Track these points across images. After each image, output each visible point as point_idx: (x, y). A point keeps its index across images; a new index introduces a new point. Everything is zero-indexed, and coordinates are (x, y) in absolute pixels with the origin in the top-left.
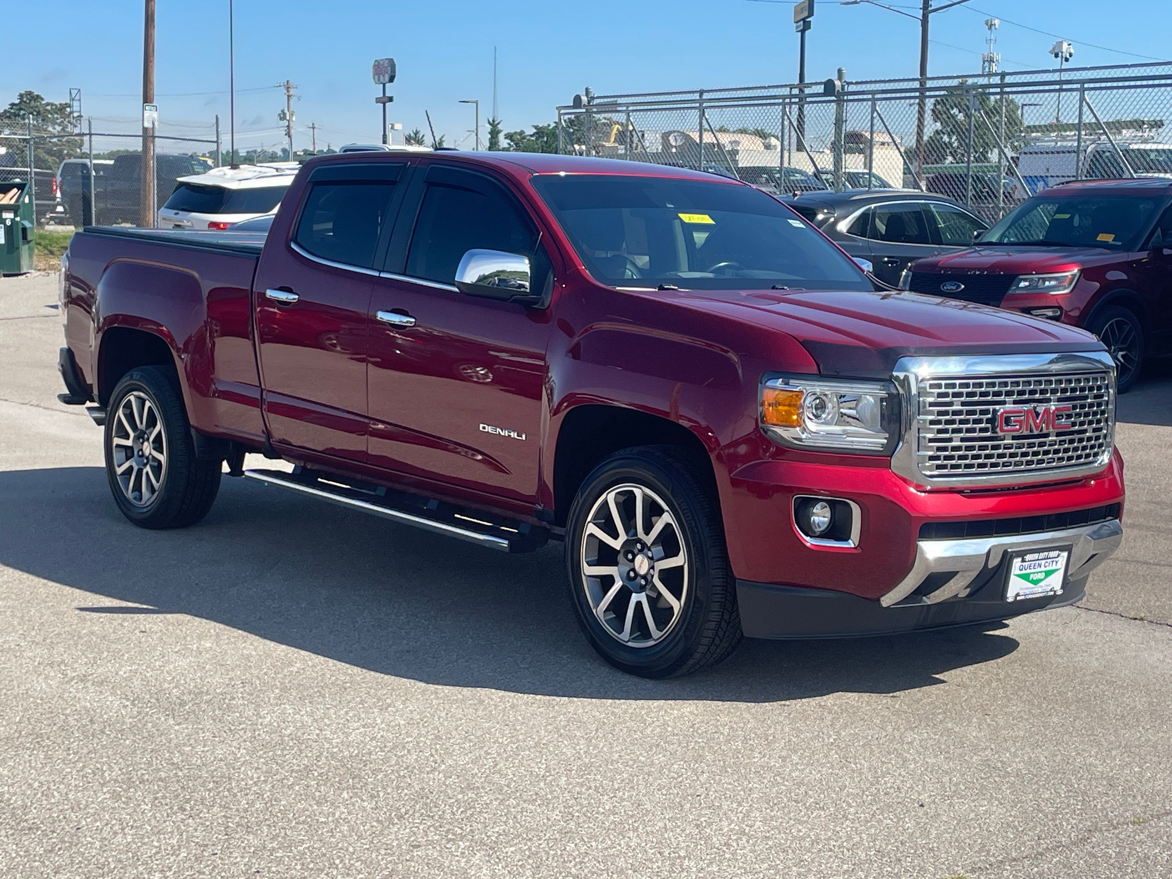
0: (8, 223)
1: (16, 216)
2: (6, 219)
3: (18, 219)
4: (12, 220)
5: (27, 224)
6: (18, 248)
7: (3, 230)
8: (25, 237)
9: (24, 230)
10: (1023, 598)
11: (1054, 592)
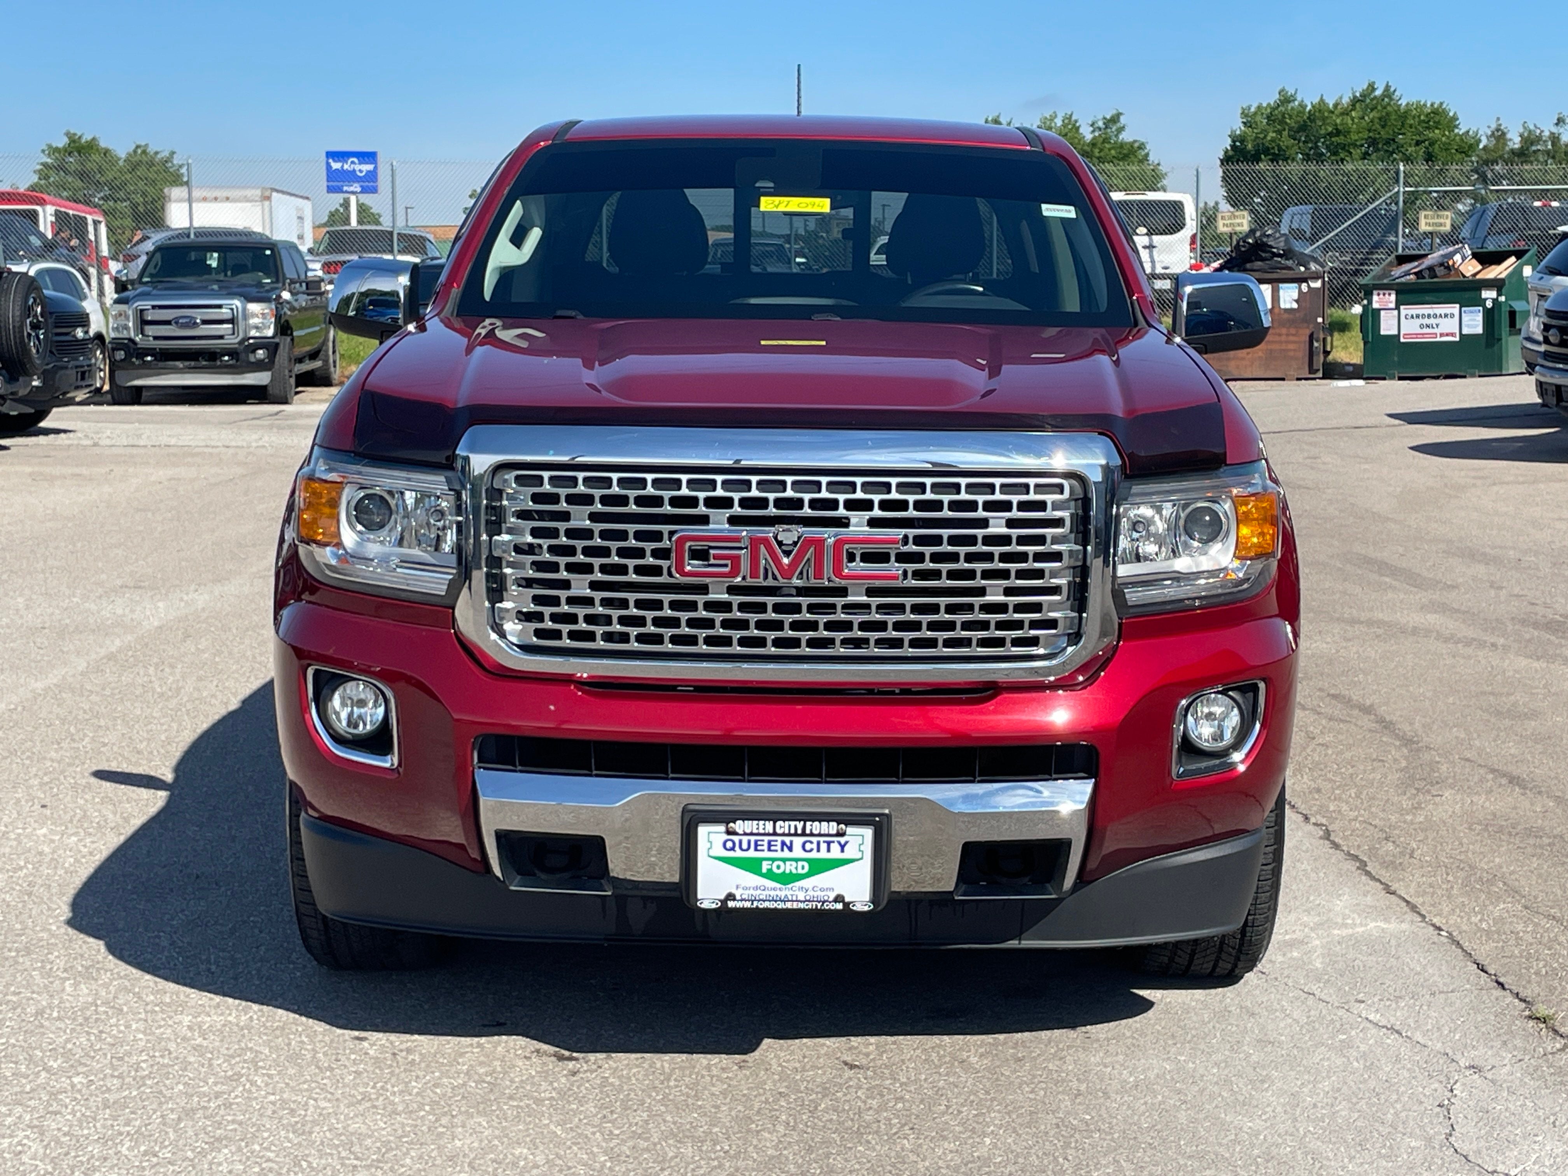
0: (1489, 304)
1: (1499, 294)
2: (1486, 299)
3: (1502, 299)
4: (1495, 301)
5: (1518, 306)
6: (1500, 340)
7: (1481, 314)
8: (1512, 323)
9: (1512, 314)
10: (748, 905)
11: (846, 905)
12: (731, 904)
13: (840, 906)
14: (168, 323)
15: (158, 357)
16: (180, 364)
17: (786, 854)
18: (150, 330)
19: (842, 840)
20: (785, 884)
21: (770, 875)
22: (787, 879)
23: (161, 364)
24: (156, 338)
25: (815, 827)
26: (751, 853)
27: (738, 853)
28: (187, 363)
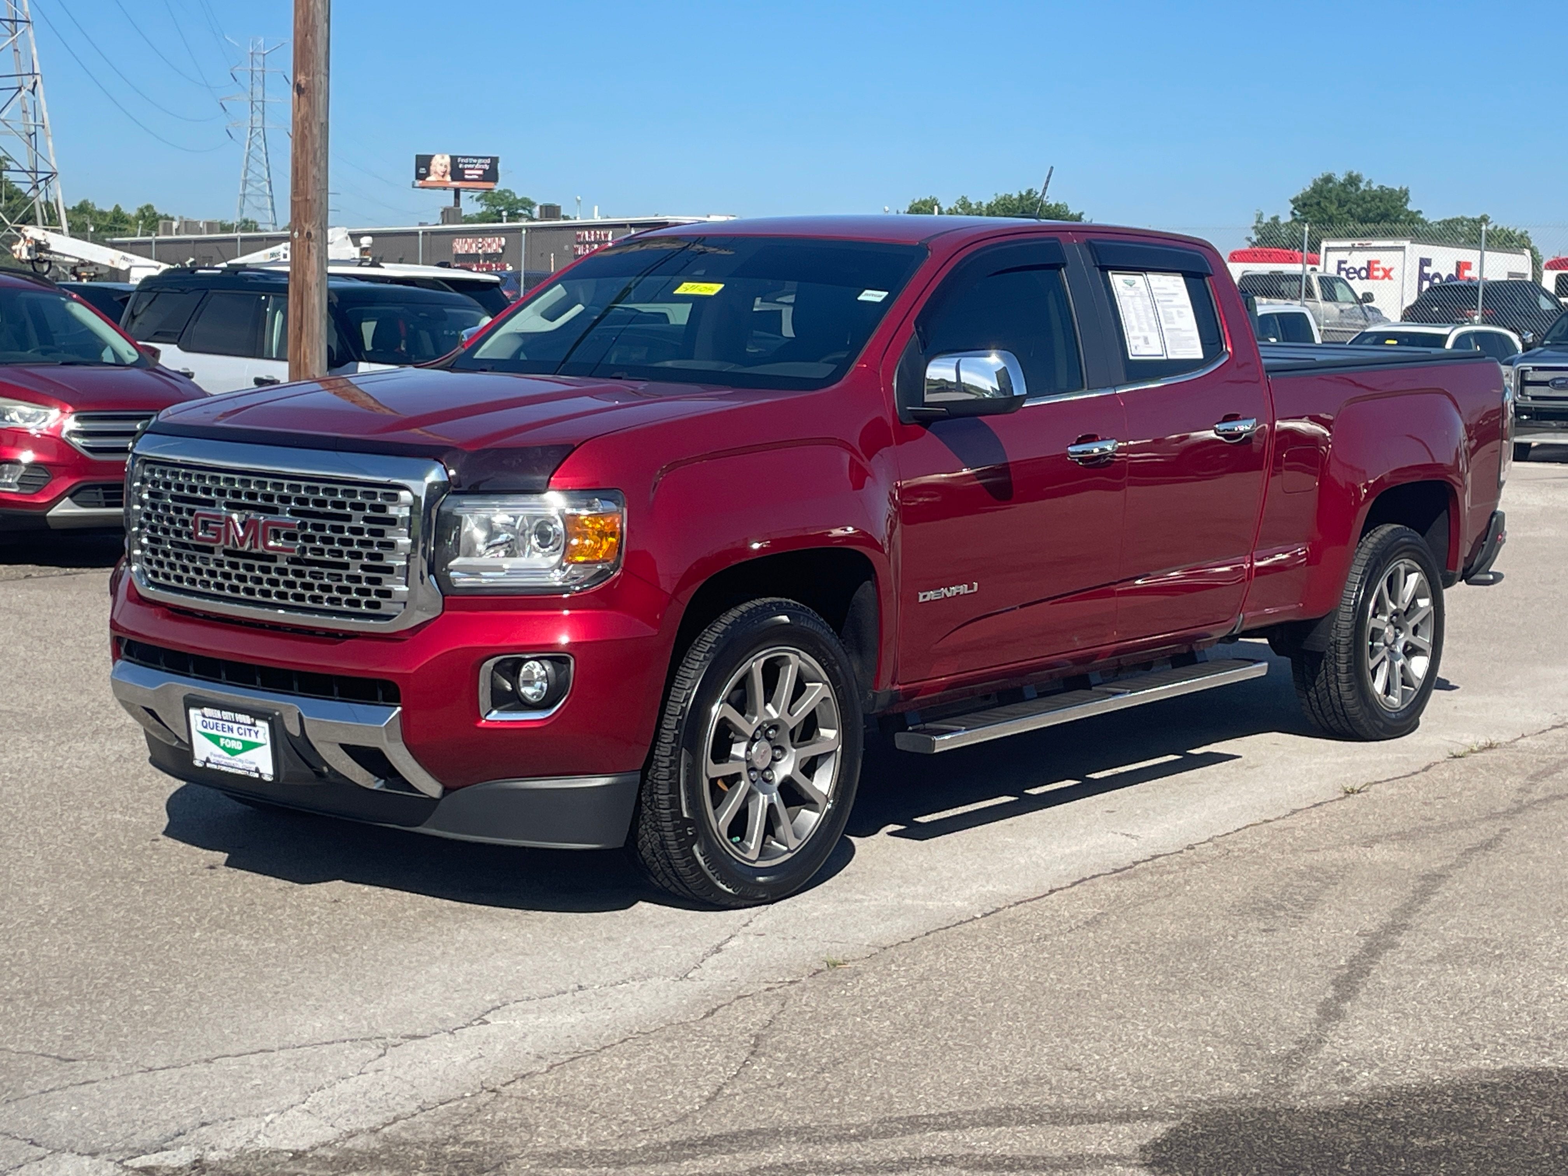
10: (215, 767)
11: (260, 774)
12: (208, 765)
13: (257, 775)
14: (1544, 383)
15: (1534, 416)
16: (1553, 424)
17: (230, 735)
18: (1530, 391)
19: (256, 729)
20: (233, 755)
21: (224, 748)
22: (233, 752)
23: (1535, 423)
24: (1533, 398)
25: (241, 718)
26: (214, 732)
27: (208, 731)
28: (1560, 423)
